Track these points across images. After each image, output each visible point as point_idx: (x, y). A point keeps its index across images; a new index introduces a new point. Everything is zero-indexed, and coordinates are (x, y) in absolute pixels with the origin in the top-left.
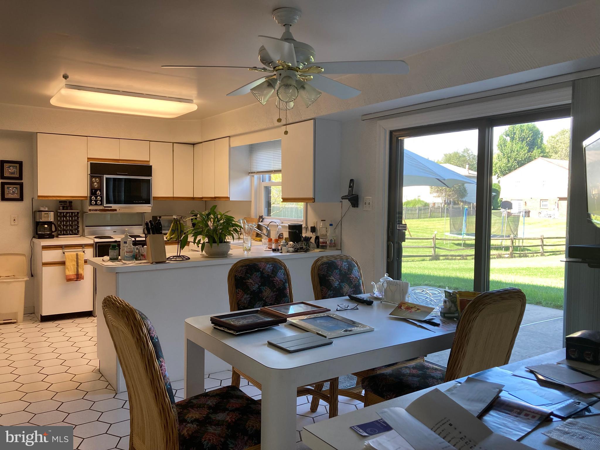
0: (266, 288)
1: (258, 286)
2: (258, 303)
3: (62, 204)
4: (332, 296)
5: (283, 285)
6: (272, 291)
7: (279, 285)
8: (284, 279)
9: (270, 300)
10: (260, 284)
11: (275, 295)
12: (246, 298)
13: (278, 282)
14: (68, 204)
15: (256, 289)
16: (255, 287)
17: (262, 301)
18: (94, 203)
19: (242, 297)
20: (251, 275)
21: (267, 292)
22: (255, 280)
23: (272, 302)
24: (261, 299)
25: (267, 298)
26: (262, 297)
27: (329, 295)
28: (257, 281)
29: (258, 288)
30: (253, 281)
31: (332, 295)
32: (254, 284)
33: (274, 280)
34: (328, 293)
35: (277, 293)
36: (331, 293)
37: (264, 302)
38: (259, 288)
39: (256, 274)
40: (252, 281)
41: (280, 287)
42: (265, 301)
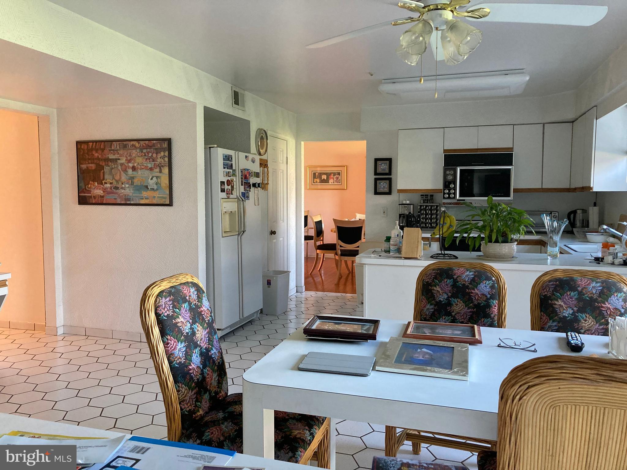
0: (458, 301)
1: (447, 296)
2: (444, 317)
3: (423, 198)
4: (554, 330)
5: (485, 301)
6: (466, 306)
7: (479, 300)
8: (489, 294)
9: (463, 317)
10: (450, 294)
11: (470, 312)
12: (430, 308)
13: (479, 296)
14: (429, 198)
15: (443, 300)
16: (443, 297)
17: (450, 317)
18: (447, 196)
19: (425, 307)
20: (440, 282)
21: (459, 306)
22: (444, 289)
23: (465, 320)
24: (449, 314)
25: (457, 314)
26: (450, 311)
27: (550, 327)
28: (447, 290)
29: (446, 299)
30: (442, 289)
31: (554, 328)
32: (442, 293)
33: (472, 293)
34: (549, 324)
35: (474, 309)
36: (554, 324)
37: (452, 318)
38: (448, 299)
39: (446, 281)
40: (439, 290)
41: (481, 304)
42: (454, 317)
